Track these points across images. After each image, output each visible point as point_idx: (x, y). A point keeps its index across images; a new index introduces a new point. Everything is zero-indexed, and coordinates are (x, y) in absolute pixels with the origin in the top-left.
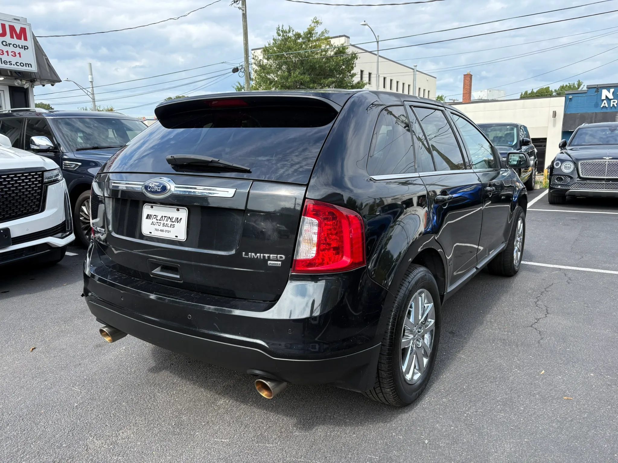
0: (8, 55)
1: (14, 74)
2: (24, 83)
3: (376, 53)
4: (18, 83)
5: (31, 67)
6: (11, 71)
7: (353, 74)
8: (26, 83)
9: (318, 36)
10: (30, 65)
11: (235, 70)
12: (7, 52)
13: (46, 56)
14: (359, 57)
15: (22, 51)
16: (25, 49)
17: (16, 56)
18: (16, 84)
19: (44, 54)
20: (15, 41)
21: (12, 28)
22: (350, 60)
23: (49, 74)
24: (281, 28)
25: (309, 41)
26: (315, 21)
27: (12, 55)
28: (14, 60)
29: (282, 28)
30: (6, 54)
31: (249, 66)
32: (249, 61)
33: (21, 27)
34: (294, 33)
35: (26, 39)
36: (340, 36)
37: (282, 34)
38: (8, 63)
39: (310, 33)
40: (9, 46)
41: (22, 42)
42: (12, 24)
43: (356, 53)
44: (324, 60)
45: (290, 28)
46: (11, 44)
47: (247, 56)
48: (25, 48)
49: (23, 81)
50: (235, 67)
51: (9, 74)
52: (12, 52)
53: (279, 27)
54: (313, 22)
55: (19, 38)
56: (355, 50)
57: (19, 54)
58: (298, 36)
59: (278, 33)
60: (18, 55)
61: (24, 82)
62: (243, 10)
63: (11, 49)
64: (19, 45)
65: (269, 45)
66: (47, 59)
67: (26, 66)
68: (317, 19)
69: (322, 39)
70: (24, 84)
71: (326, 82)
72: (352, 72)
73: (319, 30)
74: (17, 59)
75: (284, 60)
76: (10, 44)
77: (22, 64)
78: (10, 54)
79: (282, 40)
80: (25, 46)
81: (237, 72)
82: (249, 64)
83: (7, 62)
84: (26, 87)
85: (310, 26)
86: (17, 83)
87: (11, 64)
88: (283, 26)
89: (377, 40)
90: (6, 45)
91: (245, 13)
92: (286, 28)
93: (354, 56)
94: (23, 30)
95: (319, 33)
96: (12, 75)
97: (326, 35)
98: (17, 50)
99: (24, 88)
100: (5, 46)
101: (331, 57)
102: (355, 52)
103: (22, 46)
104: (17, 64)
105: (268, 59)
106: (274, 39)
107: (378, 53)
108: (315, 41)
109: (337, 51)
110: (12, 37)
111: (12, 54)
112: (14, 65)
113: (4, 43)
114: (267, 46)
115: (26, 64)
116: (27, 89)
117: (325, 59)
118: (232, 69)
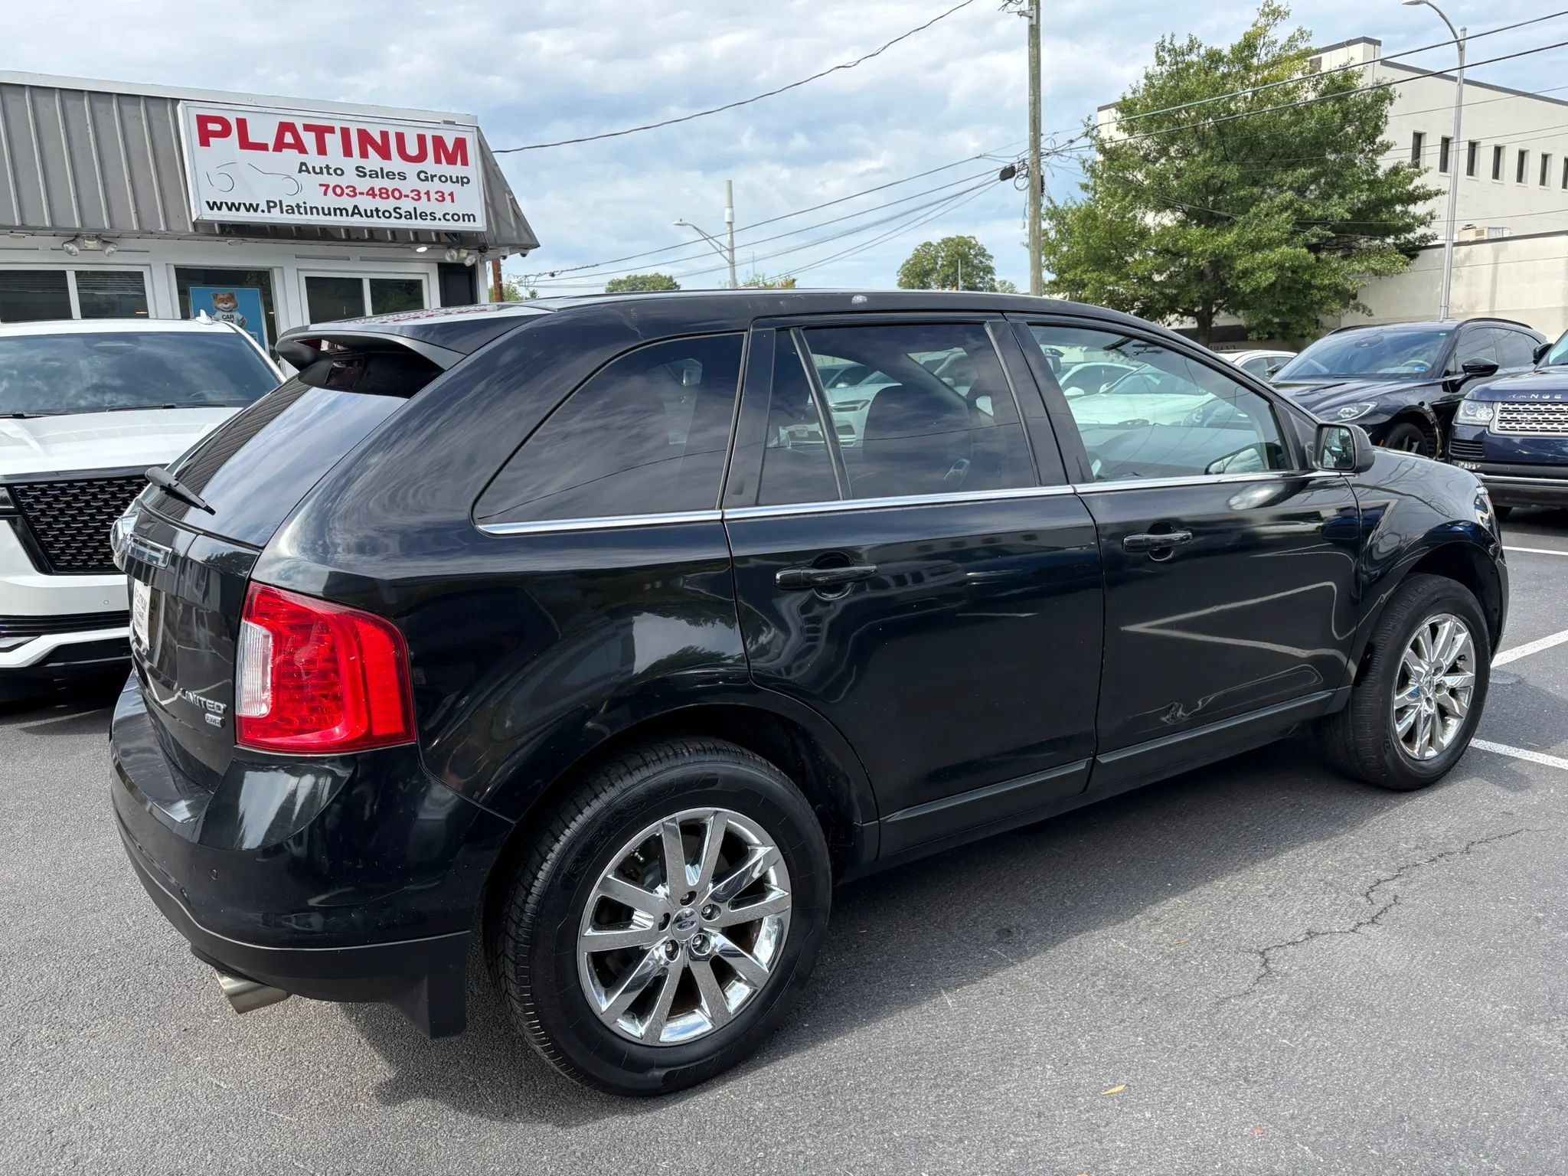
0: (429, 200)
1: (444, 239)
2: (464, 255)
3: (1455, 73)
4: (452, 257)
5: (474, 221)
6: (438, 233)
7: (1382, 144)
8: (468, 254)
9: (1276, 50)
10: (471, 217)
11: (1008, 173)
12: (428, 193)
13: (510, 193)
14: (1397, 94)
15: (456, 188)
16: (463, 184)
17: (444, 199)
18: (448, 259)
19: (507, 189)
20: (445, 169)
21: (439, 142)
22: (1368, 108)
23: (515, 233)
24: (1167, 44)
25: (1248, 68)
26: (1267, 10)
27: (437, 199)
28: (439, 209)
29: (1171, 43)
30: (424, 197)
31: (1039, 161)
32: (1042, 146)
33: (456, 138)
34: (1202, 51)
35: (465, 162)
36: (1350, 43)
37: (1168, 59)
38: (429, 217)
39: (1249, 45)
40: (432, 181)
41: (457, 170)
42: (438, 133)
43: (1391, 84)
44: (1286, 117)
45: (1191, 41)
46: (435, 176)
47: (1035, 134)
48: (463, 181)
49: (462, 250)
50: (1008, 165)
51: (434, 239)
52: (437, 193)
53: (1164, 41)
54: (1264, 14)
55: (451, 161)
56: (1388, 75)
57: (451, 194)
58: (1215, 58)
59: (1158, 57)
60: (448, 198)
61: (464, 253)
62: (1031, 17)
63: (435, 186)
64: (451, 177)
65: (1134, 93)
66: (513, 201)
67: (464, 220)
68: (1275, 5)
69: (1290, 59)
70: (465, 258)
71: (1289, 180)
72: (1378, 140)
73: (1280, 33)
74: (448, 207)
75: (1168, 128)
76: (433, 177)
77: (456, 217)
78: (433, 196)
79: (1171, 75)
80: (462, 178)
81: (1010, 177)
82: (1041, 154)
83: (426, 215)
84: (468, 263)
85: (1254, 25)
86: (450, 256)
87: (435, 219)
88: (1173, 36)
89: (1456, 37)
90: (427, 179)
91: (1035, 23)
92: (1181, 42)
93: (1383, 94)
94: (460, 144)
95: (1282, 40)
96: (439, 242)
97: (1302, 46)
98: (447, 188)
99: (463, 265)
100: (422, 180)
101: (1309, 106)
102: (1385, 82)
103: (457, 177)
104: (447, 217)
105: (1130, 130)
106: (1147, 77)
107: (1461, 74)
108: (1267, 66)
109: (1327, 87)
110: (438, 161)
111: (437, 196)
112: (440, 219)
113: (422, 176)
114: (1129, 96)
115: (463, 215)
116: (473, 267)
117: (1291, 115)
118: (999, 172)
